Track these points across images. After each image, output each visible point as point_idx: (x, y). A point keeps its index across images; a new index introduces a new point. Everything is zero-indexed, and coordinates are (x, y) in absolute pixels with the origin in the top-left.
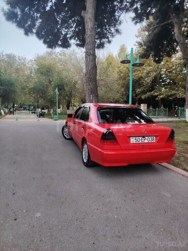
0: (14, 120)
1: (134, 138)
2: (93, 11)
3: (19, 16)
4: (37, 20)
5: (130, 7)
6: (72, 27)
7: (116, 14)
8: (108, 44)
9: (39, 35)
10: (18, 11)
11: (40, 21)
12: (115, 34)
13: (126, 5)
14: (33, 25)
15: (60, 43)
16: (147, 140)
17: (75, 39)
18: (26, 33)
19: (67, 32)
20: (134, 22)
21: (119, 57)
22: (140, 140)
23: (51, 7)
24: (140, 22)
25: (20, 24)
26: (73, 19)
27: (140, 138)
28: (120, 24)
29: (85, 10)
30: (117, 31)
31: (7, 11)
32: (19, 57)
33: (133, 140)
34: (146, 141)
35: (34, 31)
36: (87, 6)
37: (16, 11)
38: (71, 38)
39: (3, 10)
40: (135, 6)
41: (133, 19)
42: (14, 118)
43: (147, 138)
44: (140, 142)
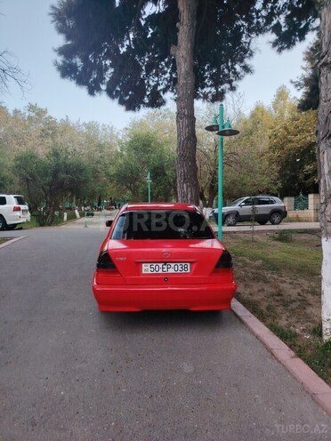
0: (82, 227)
1: (149, 265)
2: (189, 45)
3: (80, 69)
4: (106, 70)
5: (266, 24)
6: (165, 73)
7: (244, 39)
8: (231, 92)
9: (111, 93)
10: (78, 62)
11: (111, 70)
12: (242, 73)
13: (258, 23)
14: (101, 79)
15: (146, 100)
16: (172, 269)
17: (172, 91)
18: (91, 93)
19: (158, 81)
20: (277, 48)
21: (275, 108)
22: (160, 269)
23: (129, 47)
24: (288, 47)
25: (81, 80)
26: (166, 60)
27: (160, 265)
28: (251, 55)
29: (176, 45)
30: (247, 69)
31: (61, 63)
32: (104, 125)
33: (146, 269)
34: (171, 271)
35: (103, 87)
36: (179, 38)
37: (74, 61)
38: (165, 91)
39: (56, 63)
40: (275, 22)
41: (275, 44)
42: (82, 223)
43: (173, 265)
44: (160, 271)
